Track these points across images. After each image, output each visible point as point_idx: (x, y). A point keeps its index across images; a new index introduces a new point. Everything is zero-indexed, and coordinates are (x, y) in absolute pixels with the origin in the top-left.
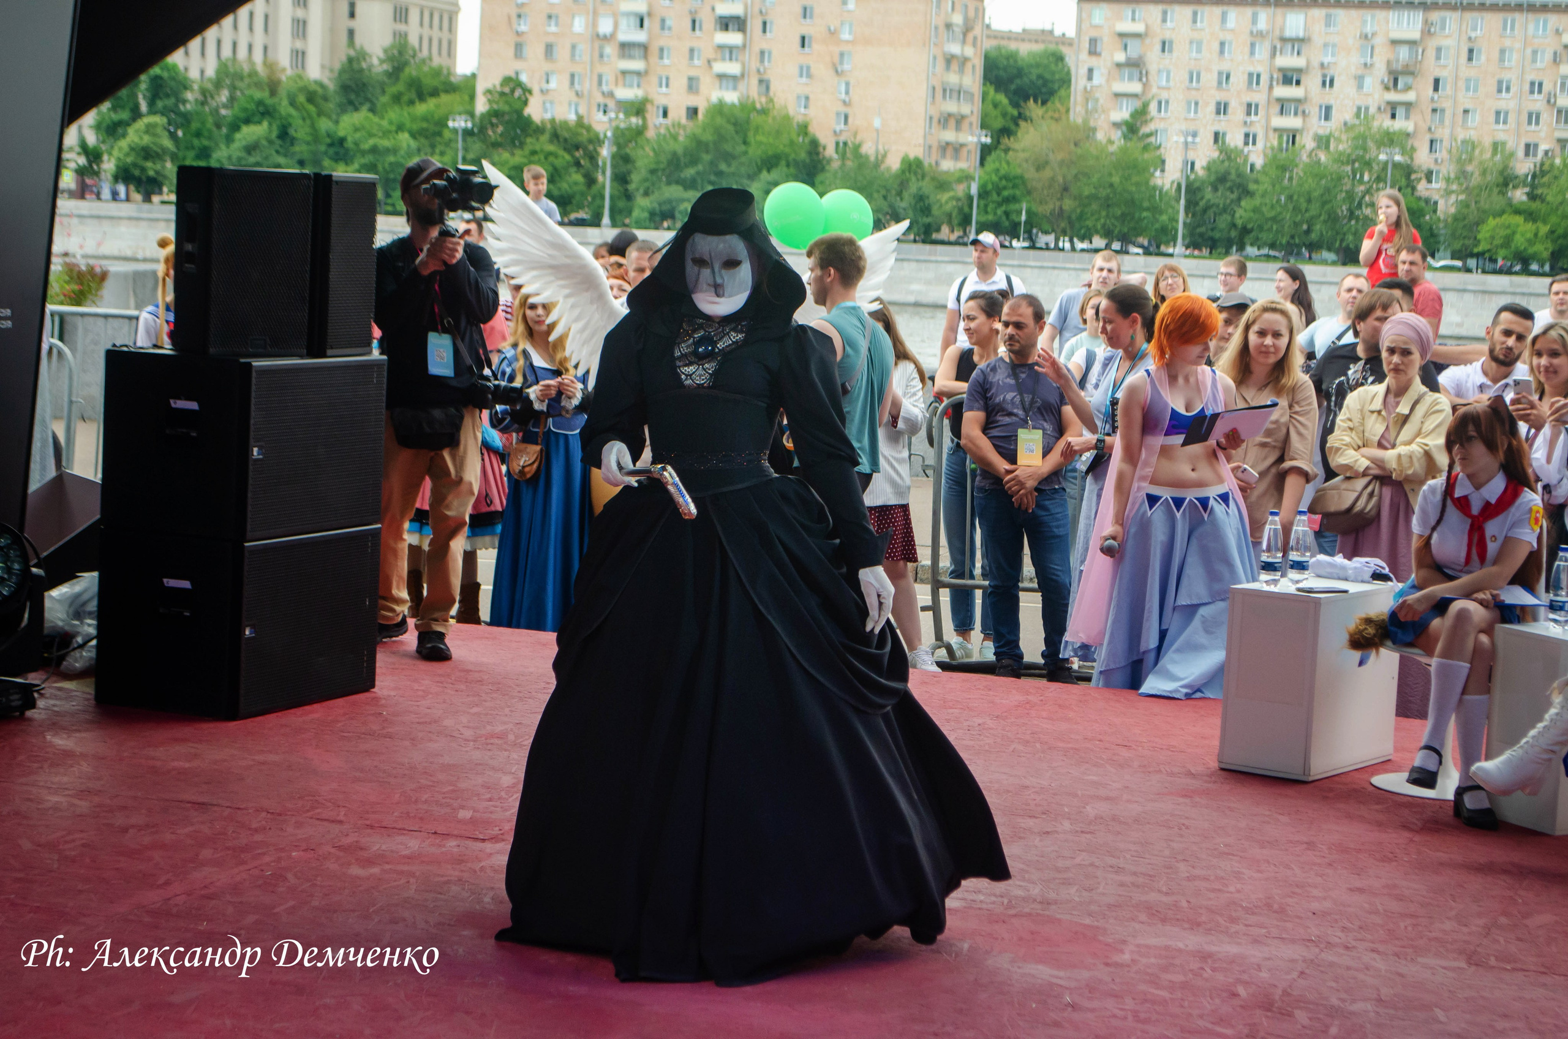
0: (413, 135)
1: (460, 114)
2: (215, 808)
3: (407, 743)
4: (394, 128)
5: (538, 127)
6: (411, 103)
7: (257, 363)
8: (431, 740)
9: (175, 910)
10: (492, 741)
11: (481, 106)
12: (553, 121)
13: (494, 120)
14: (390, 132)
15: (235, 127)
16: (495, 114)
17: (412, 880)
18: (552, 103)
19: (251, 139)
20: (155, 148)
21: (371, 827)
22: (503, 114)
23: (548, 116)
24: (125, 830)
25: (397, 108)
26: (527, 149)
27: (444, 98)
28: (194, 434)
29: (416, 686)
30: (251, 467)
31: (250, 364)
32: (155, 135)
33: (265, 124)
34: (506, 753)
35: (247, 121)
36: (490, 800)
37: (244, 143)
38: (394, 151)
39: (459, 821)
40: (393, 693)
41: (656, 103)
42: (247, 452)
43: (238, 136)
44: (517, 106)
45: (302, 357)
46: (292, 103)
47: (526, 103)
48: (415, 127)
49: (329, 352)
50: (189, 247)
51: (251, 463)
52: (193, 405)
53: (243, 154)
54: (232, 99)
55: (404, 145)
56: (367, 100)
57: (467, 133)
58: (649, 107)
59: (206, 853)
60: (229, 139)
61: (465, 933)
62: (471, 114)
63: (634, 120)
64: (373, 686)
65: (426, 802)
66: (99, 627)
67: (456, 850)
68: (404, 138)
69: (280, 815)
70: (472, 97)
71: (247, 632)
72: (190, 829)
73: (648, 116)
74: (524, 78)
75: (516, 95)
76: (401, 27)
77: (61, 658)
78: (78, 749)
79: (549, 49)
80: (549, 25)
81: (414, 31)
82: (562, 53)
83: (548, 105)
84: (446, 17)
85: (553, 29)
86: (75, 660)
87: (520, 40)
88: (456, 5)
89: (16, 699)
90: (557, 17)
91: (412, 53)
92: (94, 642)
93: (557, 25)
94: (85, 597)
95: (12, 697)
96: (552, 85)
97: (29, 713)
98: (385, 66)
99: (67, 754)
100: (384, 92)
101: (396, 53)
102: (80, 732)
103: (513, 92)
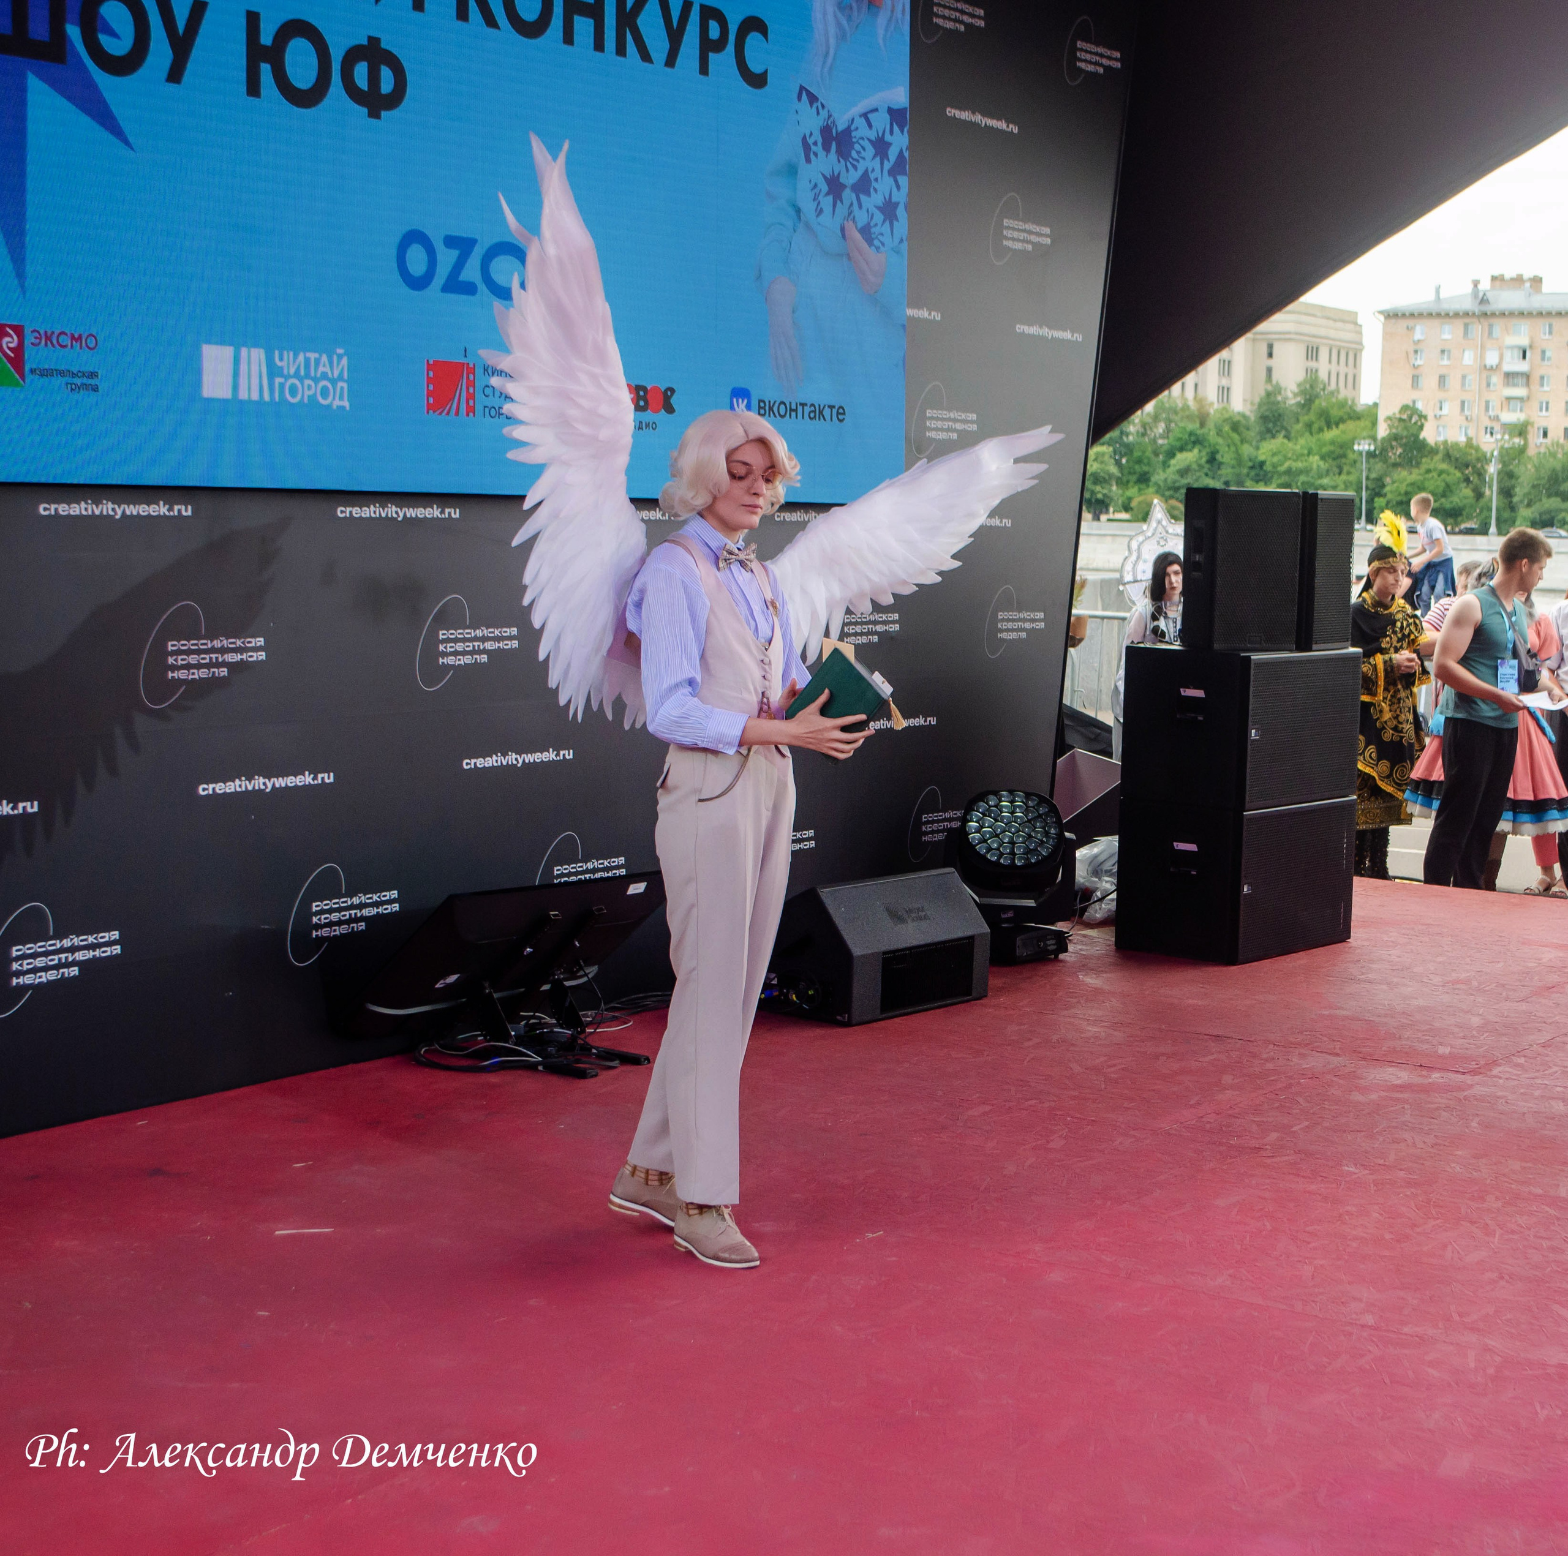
0: (1323, 458)
1: (1364, 438)
2: (1230, 1041)
3: (1384, 987)
4: (1306, 452)
5: (1432, 448)
6: (1321, 430)
7: (1255, 657)
8: (1404, 985)
9: (1208, 1127)
10: (1458, 986)
11: (1382, 431)
12: (1445, 442)
13: (1394, 443)
14: (1302, 455)
15: (1171, 454)
16: (1395, 437)
17: (1406, 1106)
18: (1444, 427)
19: (1182, 465)
20: (1102, 474)
22: (1402, 438)
23: (1441, 439)
24: (1157, 1057)
25: (1307, 434)
26: (1424, 467)
27: (1350, 426)
28: (1201, 718)
30: (1249, 747)
31: (1249, 657)
32: (1102, 462)
33: (1196, 451)
34: (1472, 998)
35: (1182, 449)
36: (1465, 1038)
37: (1178, 467)
38: (1306, 471)
39: (1441, 1057)
41: (1537, 425)
42: (1247, 733)
43: (1173, 462)
44: (1414, 430)
45: (1291, 651)
46: (1219, 433)
47: (1421, 427)
48: (1325, 450)
49: (1314, 647)
50: (1196, 557)
51: (1249, 742)
52: (1200, 693)
53: (1177, 477)
54: (1168, 430)
55: (1315, 466)
56: (1283, 428)
57: (1371, 455)
58: (1531, 428)
60: (1165, 465)
62: (1374, 438)
63: (1517, 440)
64: (1349, 937)
65: (1408, 1038)
66: (1118, 884)
67: (1440, 1081)
68: (1315, 460)
69: (1284, 1047)
70: (1374, 423)
71: (1245, 889)
73: (1530, 436)
74: (1420, 406)
75: (1413, 420)
76: (1312, 364)
77: (1084, 910)
78: (1106, 987)
79: (1442, 379)
80: (1443, 359)
81: (1323, 367)
82: (1454, 382)
83: (1441, 429)
84: (1352, 354)
85: (1446, 362)
86: (1096, 911)
87: (1416, 372)
88: (1361, 343)
89: (1051, 944)
90: (1449, 351)
91: (1322, 387)
92: (1114, 896)
93: (1449, 358)
94: (1102, 858)
95: (1049, 943)
96: (1445, 411)
97: (1062, 956)
98: (1299, 399)
99: (1098, 991)
100: (1298, 421)
101: (1308, 386)
102: (1106, 972)
103: (1410, 418)
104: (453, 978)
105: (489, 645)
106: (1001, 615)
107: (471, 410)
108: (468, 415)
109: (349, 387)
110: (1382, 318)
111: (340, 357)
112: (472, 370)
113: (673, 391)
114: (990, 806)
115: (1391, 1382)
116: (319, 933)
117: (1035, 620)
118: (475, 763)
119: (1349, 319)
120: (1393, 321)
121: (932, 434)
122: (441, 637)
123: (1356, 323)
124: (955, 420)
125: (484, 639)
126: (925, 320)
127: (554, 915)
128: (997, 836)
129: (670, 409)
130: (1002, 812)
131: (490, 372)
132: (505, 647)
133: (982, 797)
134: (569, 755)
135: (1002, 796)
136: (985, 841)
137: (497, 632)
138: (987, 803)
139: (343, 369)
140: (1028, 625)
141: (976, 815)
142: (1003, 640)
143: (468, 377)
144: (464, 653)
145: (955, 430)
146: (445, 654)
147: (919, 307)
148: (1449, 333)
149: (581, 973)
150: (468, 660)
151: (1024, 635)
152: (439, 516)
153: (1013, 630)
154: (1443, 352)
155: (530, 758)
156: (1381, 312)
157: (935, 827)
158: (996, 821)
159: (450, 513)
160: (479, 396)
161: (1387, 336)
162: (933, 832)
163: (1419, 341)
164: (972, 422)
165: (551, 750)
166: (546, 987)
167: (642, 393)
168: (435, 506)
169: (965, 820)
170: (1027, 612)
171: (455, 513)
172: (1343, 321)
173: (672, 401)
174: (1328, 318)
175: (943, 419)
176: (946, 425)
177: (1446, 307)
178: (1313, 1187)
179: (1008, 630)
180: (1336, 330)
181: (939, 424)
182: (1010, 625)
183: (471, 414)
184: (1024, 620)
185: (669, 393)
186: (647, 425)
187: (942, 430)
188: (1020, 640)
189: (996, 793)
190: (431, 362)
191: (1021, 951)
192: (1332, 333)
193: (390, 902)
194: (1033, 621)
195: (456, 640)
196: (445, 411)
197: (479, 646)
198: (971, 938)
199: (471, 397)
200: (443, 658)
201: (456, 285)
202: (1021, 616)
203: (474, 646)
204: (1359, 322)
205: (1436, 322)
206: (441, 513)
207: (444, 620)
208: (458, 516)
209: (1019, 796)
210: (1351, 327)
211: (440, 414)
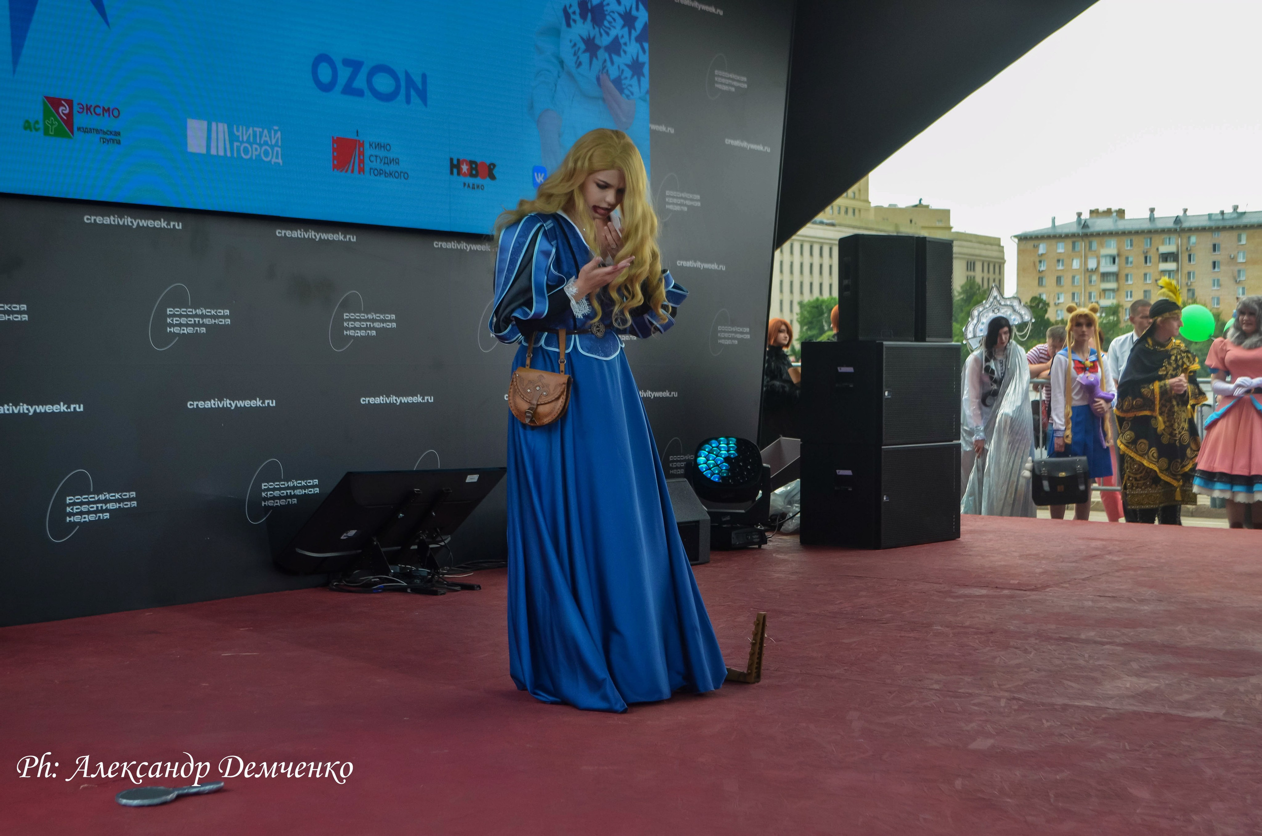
2: (868, 578)
3: (979, 557)
7: (885, 343)
8: (993, 556)
9: (845, 612)
10: (1030, 557)
17: (982, 604)
18: (1061, 311)
21: (959, 585)
23: (1060, 318)
24: (817, 585)
28: (851, 386)
29: (984, 538)
30: (884, 403)
31: (882, 343)
34: (1039, 561)
36: (1029, 577)
39: (1011, 584)
40: (970, 540)
41: (1125, 307)
42: (882, 393)
44: (1042, 313)
45: (912, 341)
47: (1046, 311)
49: (927, 339)
50: (846, 282)
51: (884, 400)
52: (850, 370)
58: (1120, 309)
59: (864, 593)
61: (1015, 622)
63: (1111, 318)
64: (959, 537)
65: (991, 577)
66: (801, 508)
67: (1009, 594)
69: (905, 581)
71: (885, 499)
72: (854, 585)
73: (1120, 315)
74: (1044, 297)
75: (1040, 306)
76: (972, 273)
77: (781, 525)
78: (790, 559)
79: (1059, 279)
80: (1059, 266)
81: (978, 275)
82: (1066, 281)
83: (1059, 312)
84: (998, 265)
85: (1061, 267)
86: (789, 525)
87: (1041, 275)
88: (1003, 258)
89: (756, 538)
90: (1063, 261)
91: (977, 287)
92: (799, 515)
93: (1063, 265)
94: (794, 493)
95: (754, 537)
96: (1061, 300)
97: (763, 546)
98: (962, 296)
99: (784, 561)
100: (962, 311)
101: (968, 288)
102: (791, 553)
103: (1038, 305)
104: (352, 533)
105: (376, 325)
106: (719, 328)
107: (361, 170)
108: (359, 173)
109: (281, 150)
110: (1016, 240)
111: (276, 132)
112: (362, 145)
113: (494, 166)
114: (713, 447)
115: (945, 711)
116: (266, 503)
117: (743, 333)
118: (369, 401)
119: (995, 243)
120: (1024, 242)
121: (670, 207)
122: (345, 317)
123: (999, 245)
124: (685, 199)
125: (373, 321)
126: (663, 133)
127: (416, 491)
128: (718, 465)
129: (493, 177)
130: (721, 451)
131: (374, 145)
132: (388, 327)
133: (707, 441)
134: (431, 400)
135: (720, 441)
136: (710, 469)
137: (382, 317)
138: (711, 446)
139: (278, 139)
140: (739, 336)
141: (704, 453)
142: (722, 345)
143: (359, 149)
144: (360, 329)
145: (685, 205)
146: (348, 329)
147: (659, 124)
148: (1061, 248)
149: (439, 539)
150: (362, 333)
151: (736, 342)
152: (343, 239)
153: (728, 339)
154: (1058, 261)
155: (405, 400)
156: (1015, 236)
157: (678, 464)
158: (717, 456)
159: (350, 238)
160: (367, 161)
161: (1020, 252)
162: (677, 468)
163: (1042, 254)
164: (697, 200)
165: (419, 396)
166: (415, 547)
167: (474, 166)
168: (340, 233)
169: (697, 456)
170: (738, 326)
171: (353, 238)
172: (991, 245)
173: (495, 172)
174: (980, 243)
175: (677, 198)
176: (680, 201)
177: (1059, 231)
178: (911, 635)
179: (725, 338)
180: (987, 250)
181: (675, 201)
182: (726, 335)
183: (362, 173)
184: (736, 332)
185: (492, 167)
186: (478, 187)
187: (677, 204)
188: (733, 345)
189: (716, 439)
190: (335, 138)
191: (735, 541)
192: (984, 253)
193: (313, 487)
194: (742, 333)
195: (355, 320)
196: (345, 169)
197: (370, 325)
198: (698, 522)
199: (361, 161)
200: (346, 331)
201: (349, 90)
202: (734, 329)
203: (367, 325)
204: (1002, 244)
205: (1053, 242)
206: (344, 238)
207: (346, 306)
208: (355, 240)
209: (731, 440)
210: (996, 248)
211: (342, 171)
